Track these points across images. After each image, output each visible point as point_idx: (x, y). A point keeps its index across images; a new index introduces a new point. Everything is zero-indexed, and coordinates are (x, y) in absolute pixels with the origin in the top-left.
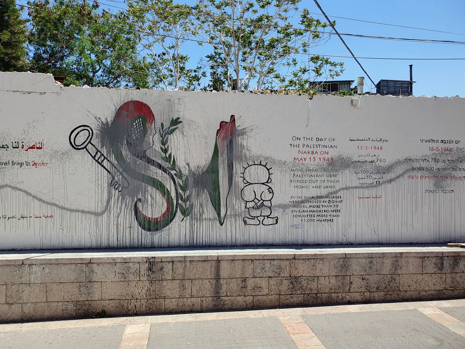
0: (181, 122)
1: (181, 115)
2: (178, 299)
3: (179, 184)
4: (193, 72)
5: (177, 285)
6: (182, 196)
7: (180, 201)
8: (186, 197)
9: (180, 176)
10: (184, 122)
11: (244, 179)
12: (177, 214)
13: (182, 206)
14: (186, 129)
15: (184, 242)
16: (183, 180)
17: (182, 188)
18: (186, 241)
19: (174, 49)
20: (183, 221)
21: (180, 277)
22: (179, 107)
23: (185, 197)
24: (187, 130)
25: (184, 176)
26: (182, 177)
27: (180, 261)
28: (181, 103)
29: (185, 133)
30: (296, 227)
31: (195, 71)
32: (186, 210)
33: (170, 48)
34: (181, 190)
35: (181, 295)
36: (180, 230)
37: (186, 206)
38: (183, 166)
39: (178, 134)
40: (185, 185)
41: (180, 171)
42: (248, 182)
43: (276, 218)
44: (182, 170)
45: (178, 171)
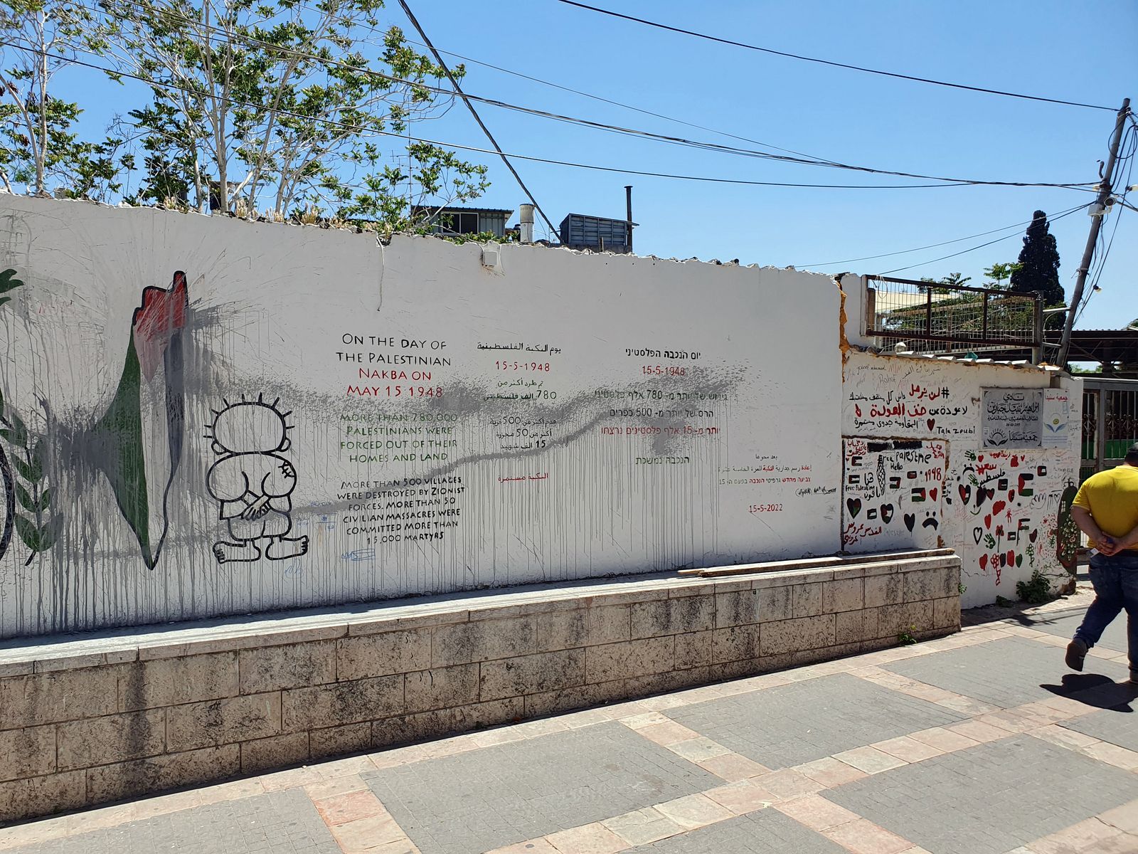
0: (19, 283)
1: (19, 264)
2: (13, 784)
3: (15, 458)
5: (10, 744)
6: (27, 494)
7: (19, 509)
8: (39, 495)
9: (19, 437)
10: (28, 284)
11: (216, 442)
12: (11, 544)
13: (27, 522)
14: (35, 303)
15: (35, 621)
16: (28, 447)
17: (25, 471)
18: (42, 619)
19: (30, 80)
20: (31, 565)
21: (19, 721)
22: (13, 240)
23: (36, 497)
24: (38, 306)
25: (32, 437)
26: (25, 438)
27: (20, 677)
28: (18, 230)
29: (32, 316)
30: (354, 556)
31: (99, 150)
32: (39, 533)
33: (18, 76)
34: (24, 475)
35: (23, 772)
36: (22, 590)
37: (39, 522)
38: (28, 409)
39: (10, 317)
40: (35, 461)
41: (19, 423)
42: (226, 451)
43: (304, 540)
44: (27, 420)
45: (11, 421)
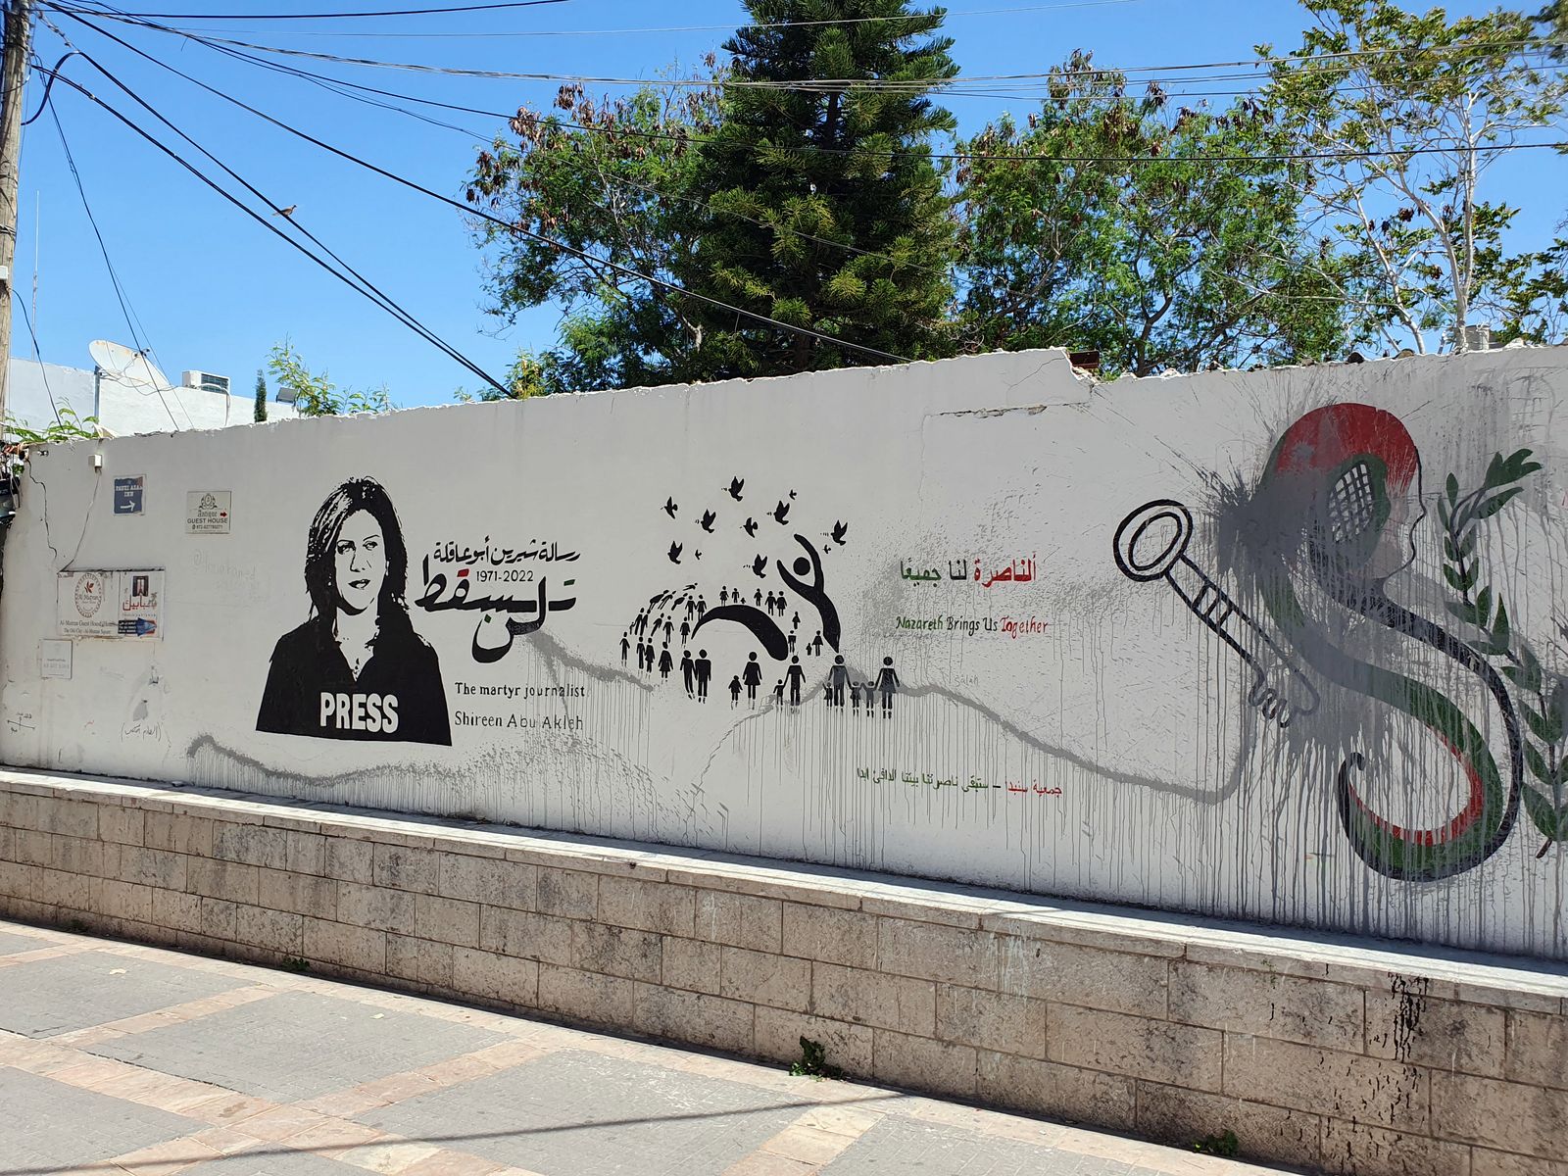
0: (1535, 466)
1: (1536, 441)
2: (1527, 1161)
3: (1524, 707)
4: (1535, 263)
5: (1527, 1105)
6: (1540, 758)
7: (1529, 777)
8: (1557, 761)
9: (1530, 678)
10: (1548, 467)
12: (1516, 824)
13: (1540, 797)
14: (1557, 492)
15: (1550, 938)
16: (1543, 692)
17: (1537, 725)
18: (1560, 938)
19: (1454, 190)
20: (1544, 859)
21: (1540, 1076)
22: (1529, 409)
23: (1553, 763)
24: (1561, 496)
25: (1548, 679)
26: (1539, 680)
27: (1541, 1015)
28: (1537, 395)
29: (1553, 510)
31: (1545, 259)
32: (1557, 814)
33: (1435, 190)
34: (1536, 731)
35: (1542, 1149)
36: (1532, 891)
37: (1557, 799)
38: (1544, 640)
39: (1521, 514)
40: (1553, 712)
41: (1531, 659)
44: (1542, 655)
45: (1519, 655)
